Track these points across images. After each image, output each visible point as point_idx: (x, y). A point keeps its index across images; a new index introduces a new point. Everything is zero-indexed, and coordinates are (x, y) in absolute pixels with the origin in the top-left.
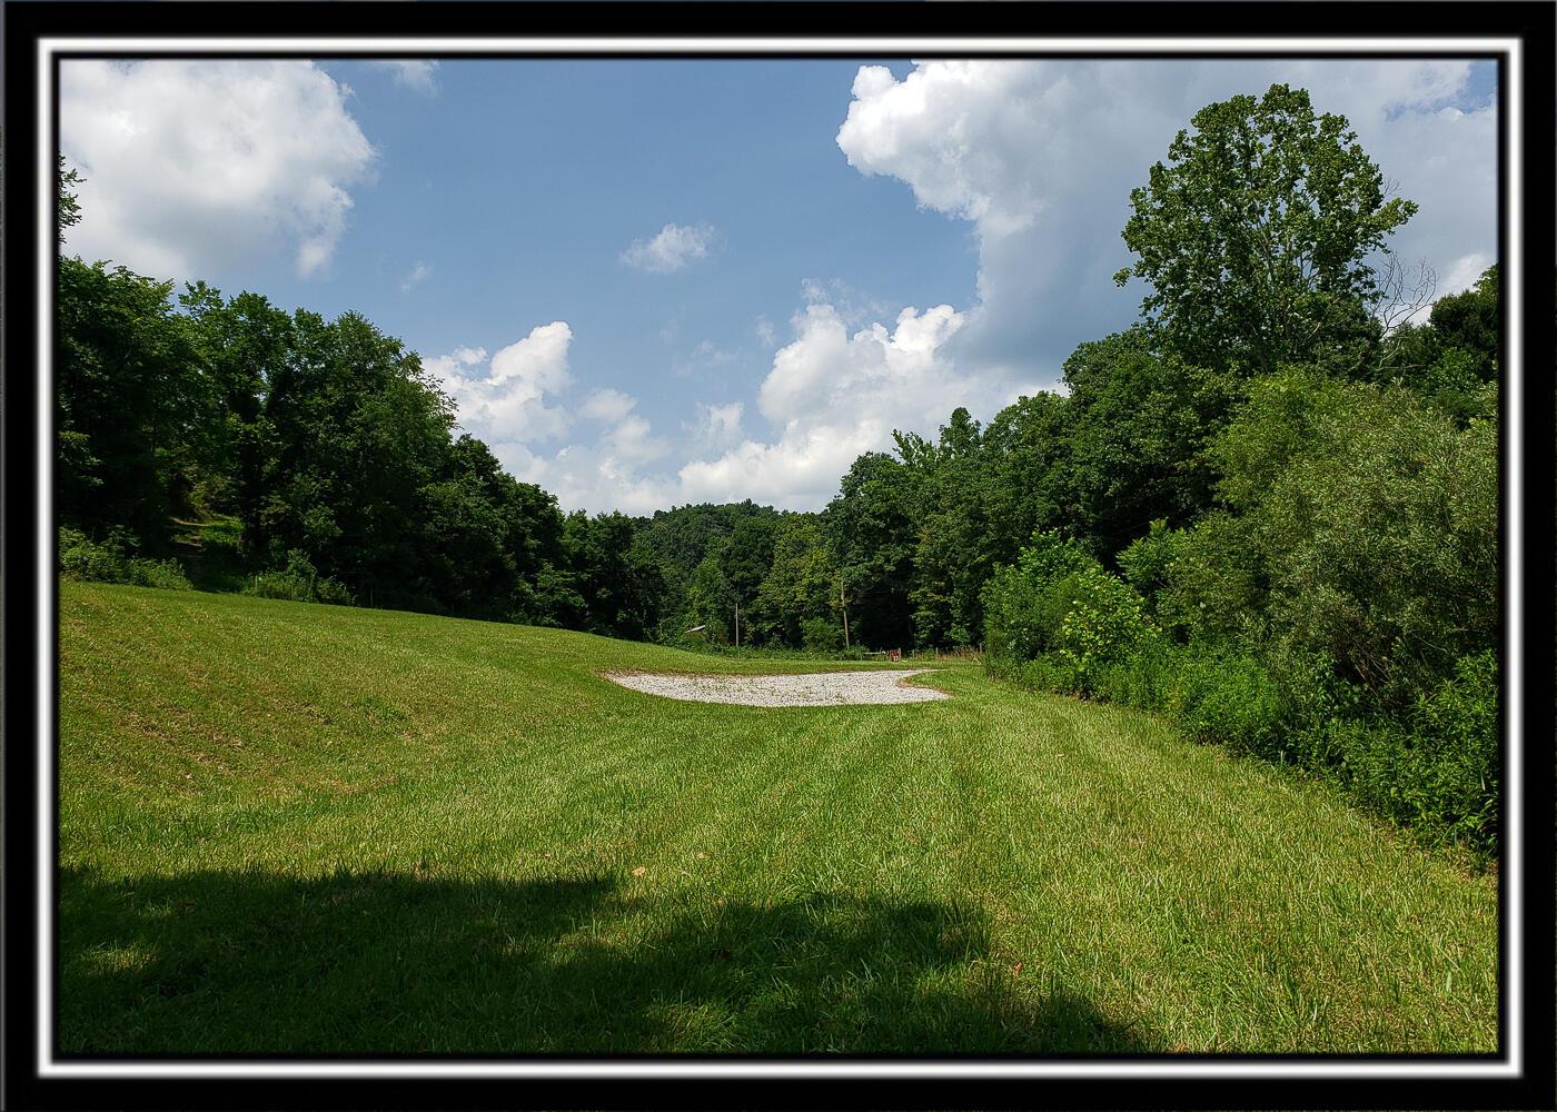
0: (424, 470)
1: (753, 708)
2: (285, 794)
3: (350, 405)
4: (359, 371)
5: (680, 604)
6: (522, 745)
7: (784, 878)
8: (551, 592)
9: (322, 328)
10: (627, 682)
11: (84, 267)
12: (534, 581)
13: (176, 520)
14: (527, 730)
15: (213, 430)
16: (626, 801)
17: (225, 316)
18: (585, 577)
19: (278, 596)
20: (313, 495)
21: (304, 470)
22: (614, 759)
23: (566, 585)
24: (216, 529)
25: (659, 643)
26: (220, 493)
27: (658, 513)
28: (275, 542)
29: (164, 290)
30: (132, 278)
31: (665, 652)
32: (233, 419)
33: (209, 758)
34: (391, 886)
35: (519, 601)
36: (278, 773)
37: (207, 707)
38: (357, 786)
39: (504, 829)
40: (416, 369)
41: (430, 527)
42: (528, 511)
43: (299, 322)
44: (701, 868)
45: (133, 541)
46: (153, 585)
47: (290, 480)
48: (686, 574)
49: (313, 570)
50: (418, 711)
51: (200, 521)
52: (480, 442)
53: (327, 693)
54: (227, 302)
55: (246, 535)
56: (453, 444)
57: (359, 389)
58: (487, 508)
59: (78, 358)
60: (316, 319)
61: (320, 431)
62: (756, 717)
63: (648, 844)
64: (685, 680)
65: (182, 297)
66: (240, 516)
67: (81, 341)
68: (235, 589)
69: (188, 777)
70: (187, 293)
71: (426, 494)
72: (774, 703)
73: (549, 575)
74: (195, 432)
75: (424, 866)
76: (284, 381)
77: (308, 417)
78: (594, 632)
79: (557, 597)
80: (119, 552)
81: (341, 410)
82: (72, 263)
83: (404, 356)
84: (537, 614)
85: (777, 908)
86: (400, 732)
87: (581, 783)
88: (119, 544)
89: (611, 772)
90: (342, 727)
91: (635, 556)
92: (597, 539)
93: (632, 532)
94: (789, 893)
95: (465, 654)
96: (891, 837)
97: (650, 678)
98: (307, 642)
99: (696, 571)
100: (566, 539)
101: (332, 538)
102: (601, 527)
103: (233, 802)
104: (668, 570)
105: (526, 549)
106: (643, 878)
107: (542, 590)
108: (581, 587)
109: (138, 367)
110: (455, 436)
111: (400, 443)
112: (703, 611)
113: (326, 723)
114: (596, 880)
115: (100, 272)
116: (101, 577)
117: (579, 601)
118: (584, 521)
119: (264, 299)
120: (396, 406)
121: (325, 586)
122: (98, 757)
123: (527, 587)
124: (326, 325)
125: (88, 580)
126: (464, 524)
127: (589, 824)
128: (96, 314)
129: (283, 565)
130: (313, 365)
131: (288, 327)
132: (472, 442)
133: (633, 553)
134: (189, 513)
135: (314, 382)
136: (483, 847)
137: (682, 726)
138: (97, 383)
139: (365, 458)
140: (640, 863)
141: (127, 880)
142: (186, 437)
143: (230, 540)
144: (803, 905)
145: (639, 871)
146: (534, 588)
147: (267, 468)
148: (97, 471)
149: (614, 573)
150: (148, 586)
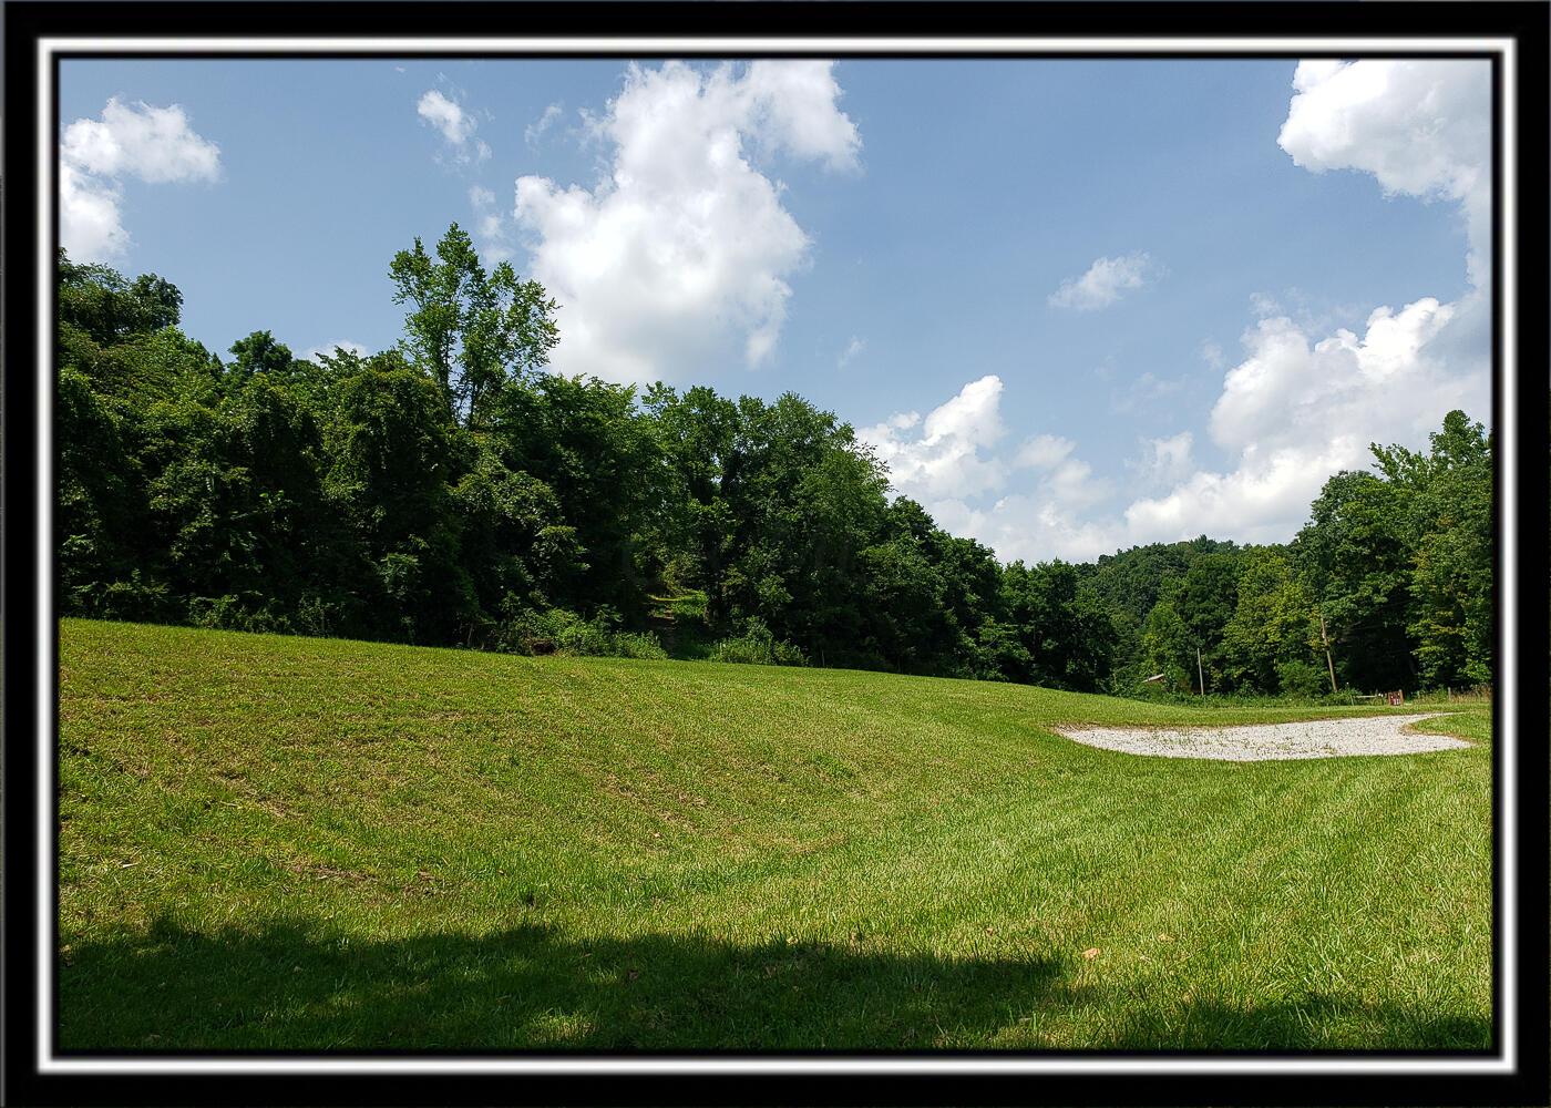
0: (863, 533)
1: (1223, 763)
2: (741, 852)
3: (794, 478)
4: (799, 447)
5: (1134, 652)
6: (970, 803)
7: (1267, 971)
8: (995, 646)
9: (763, 411)
10: (1080, 736)
11: (565, 382)
12: (976, 635)
13: (653, 597)
14: (975, 788)
15: (676, 514)
16: (1080, 869)
17: (681, 411)
18: (1028, 629)
19: (740, 660)
20: (765, 566)
21: (756, 543)
22: (1066, 821)
23: (1009, 637)
24: (685, 602)
25: (1114, 695)
26: (688, 570)
27: (1102, 558)
28: (735, 610)
29: (629, 393)
30: (603, 386)
31: (1121, 703)
32: (694, 503)
33: (675, 816)
34: (824, 959)
35: (963, 657)
36: (735, 831)
37: (674, 767)
38: (808, 845)
39: (945, 897)
40: (850, 439)
41: (872, 587)
42: (966, 566)
43: (744, 408)
44: (1165, 954)
45: (617, 617)
46: (635, 657)
47: (744, 553)
48: (1138, 620)
49: (768, 634)
50: (865, 769)
51: (673, 596)
52: (913, 503)
53: (781, 751)
54: (681, 398)
55: (712, 605)
56: (889, 507)
57: (799, 465)
58: (925, 565)
59: (565, 461)
60: (758, 403)
61: (767, 505)
62: (1227, 773)
63: (1102, 920)
64: (1144, 733)
65: (644, 398)
66: (705, 590)
67: (566, 447)
68: (703, 656)
69: (656, 835)
70: (648, 393)
71: (866, 557)
72: (1248, 756)
73: (991, 629)
74: (663, 517)
75: (860, 937)
76: (734, 464)
77: (756, 494)
78: (1043, 685)
79: (1001, 650)
80: (606, 628)
81: (785, 486)
82: (555, 380)
83: (838, 428)
84: (983, 668)
85: (1259, 1011)
86: (850, 789)
87: (1030, 848)
88: (606, 621)
89: (1063, 834)
90: (795, 785)
91: (1084, 604)
92: (1037, 590)
93: (1075, 579)
94: (1274, 991)
95: (912, 711)
96: (1407, 923)
97: (1103, 732)
98: (761, 703)
99: (1150, 616)
100: (1007, 591)
101: (785, 604)
102: (1041, 577)
103: (693, 860)
104: (1118, 618)
105: (966, 604)
106: (1095, 963)
107: (985, 643)
108: (1025, 639)
109: (612, 464)
110: (891, 498)
111: (840, 510)
112: (1160, 658)
113: (780, 780)
114: (1040, 961)
115: (578, 385)
116: (592, 652)
117: (1024, 654)
118: (1023, 571)
119: (711, 391)
120: (833, 476)
121: (781, 648)
122: (580, 817)
123: (970, 641)
124: (766, 408)
125: (582, 654)
126: (904, 583)
127: (1036, 896)
128: (576, 422)
129: (743, 631)
130: (758, 445)
131: (734, 414)
132: (907, 503)
133: (1079, 602)
134: (662, 589)
135: (760, 462)
136: (922, 918)
137: (1140, 784)
138: (581, 481)
139: (809, 527)
140: (1091, 942)
141: (586, 942)
142: (655, 521)
143: (698, 612)
144: (1292, 1009)
145: (1090, 953)
146: (977, 642)
147: (725, 545)
148: (585, 558)
149: (1060, 624)
150: (630, 657)
